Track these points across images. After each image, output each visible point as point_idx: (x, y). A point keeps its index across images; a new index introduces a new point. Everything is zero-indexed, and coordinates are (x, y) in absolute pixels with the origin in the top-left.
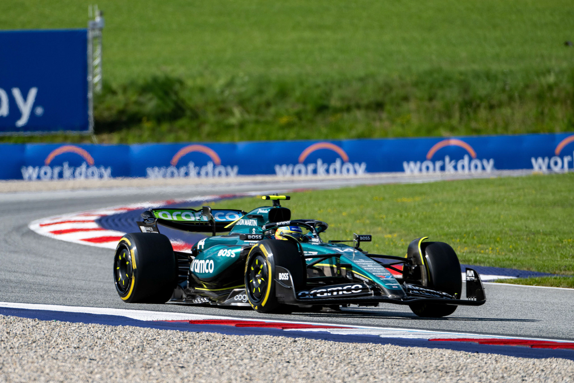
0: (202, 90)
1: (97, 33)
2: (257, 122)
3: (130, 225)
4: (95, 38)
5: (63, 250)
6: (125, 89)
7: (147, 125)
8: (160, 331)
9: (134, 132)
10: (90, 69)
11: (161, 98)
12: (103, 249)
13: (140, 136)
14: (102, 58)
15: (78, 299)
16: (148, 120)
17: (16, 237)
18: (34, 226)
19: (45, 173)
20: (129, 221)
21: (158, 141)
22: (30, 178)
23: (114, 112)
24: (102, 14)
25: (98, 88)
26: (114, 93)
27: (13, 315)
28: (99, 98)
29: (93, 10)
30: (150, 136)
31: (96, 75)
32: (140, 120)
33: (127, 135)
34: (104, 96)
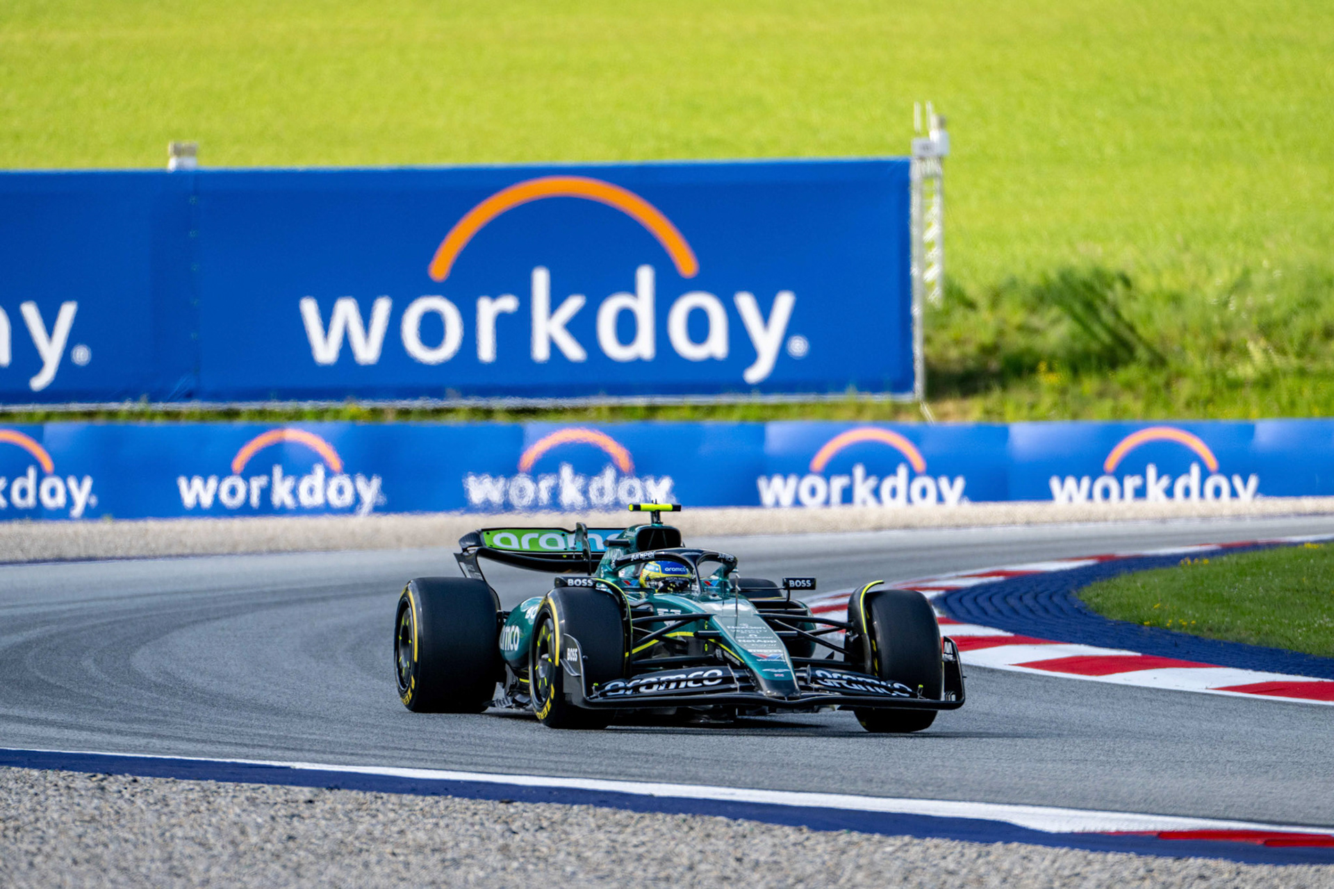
0: (1176, 300)
1: (932, 166)
2: (1302, 373)
3: (1014, 610)
4: (928, 177)
6: (996, 298)
7: (1048, 380)
8: (1091, 856)
9: (1019, 395)
10: (915, 251)
11: (1076, 318)
13: (1032, 406)
14: (944, 224)
15: (897, 781)
16: (1051, 369)
19: (813, 491)
20: (1013, 601)
21: (1075, 416)
22: (777, 504)
23: (971, 349)
24: (942, 124)
25: (936, 296)
26: (971, 305)
27: (749, 818)
28: (938, 319)
29: (924, 113)
30: (1055, 405)
31: (929, 265)
32: (1033, 370)
33: (1003, 403)
34: (947, 313)
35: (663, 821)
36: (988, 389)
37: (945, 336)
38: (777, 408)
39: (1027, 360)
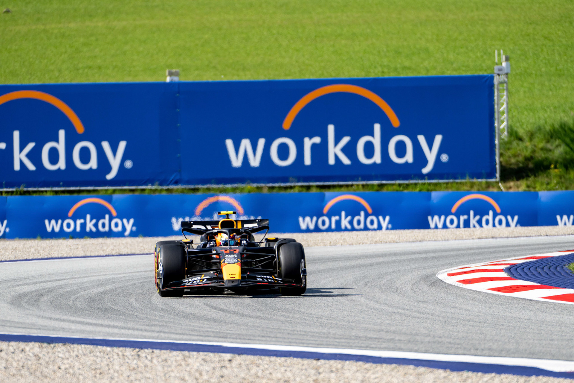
1: (503, 78)
3: (540, 274)
4: (501, 83)
5: (473, 300)
6: (532, 136)
7: (554, 172)
9: (542, 179)
10: (496, 115)
11: (568, 145)
12: (513, 298)
13: (548, 184)
14: (507, 104)
15: (489, 349)
16: (556, 167)
17: (424, 287)
18: (442, 276)
19: (452, 222)
20: (539, 270)
21: (567, 188)
22: (436, 227)
23: (521, 159)
24: (507, 59)
25: (505, 134)
26: (520, 139)
27: (424, 366)
28: (506, 145)
29: (499, 55)
30: (558, 183)
31: (503, 122)
32: (548, 168)
33: (535, 182)
34: (510, 142)
35: (385, 368)
36: (528, 176)
37: (509, 153)
38: (436, 185)
39: (545, 163)
